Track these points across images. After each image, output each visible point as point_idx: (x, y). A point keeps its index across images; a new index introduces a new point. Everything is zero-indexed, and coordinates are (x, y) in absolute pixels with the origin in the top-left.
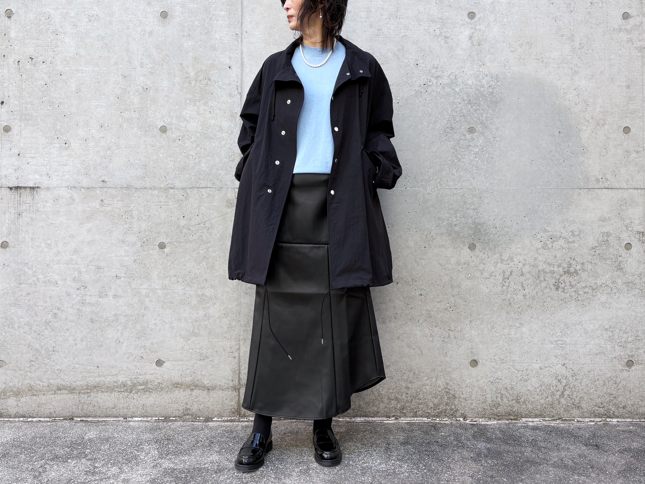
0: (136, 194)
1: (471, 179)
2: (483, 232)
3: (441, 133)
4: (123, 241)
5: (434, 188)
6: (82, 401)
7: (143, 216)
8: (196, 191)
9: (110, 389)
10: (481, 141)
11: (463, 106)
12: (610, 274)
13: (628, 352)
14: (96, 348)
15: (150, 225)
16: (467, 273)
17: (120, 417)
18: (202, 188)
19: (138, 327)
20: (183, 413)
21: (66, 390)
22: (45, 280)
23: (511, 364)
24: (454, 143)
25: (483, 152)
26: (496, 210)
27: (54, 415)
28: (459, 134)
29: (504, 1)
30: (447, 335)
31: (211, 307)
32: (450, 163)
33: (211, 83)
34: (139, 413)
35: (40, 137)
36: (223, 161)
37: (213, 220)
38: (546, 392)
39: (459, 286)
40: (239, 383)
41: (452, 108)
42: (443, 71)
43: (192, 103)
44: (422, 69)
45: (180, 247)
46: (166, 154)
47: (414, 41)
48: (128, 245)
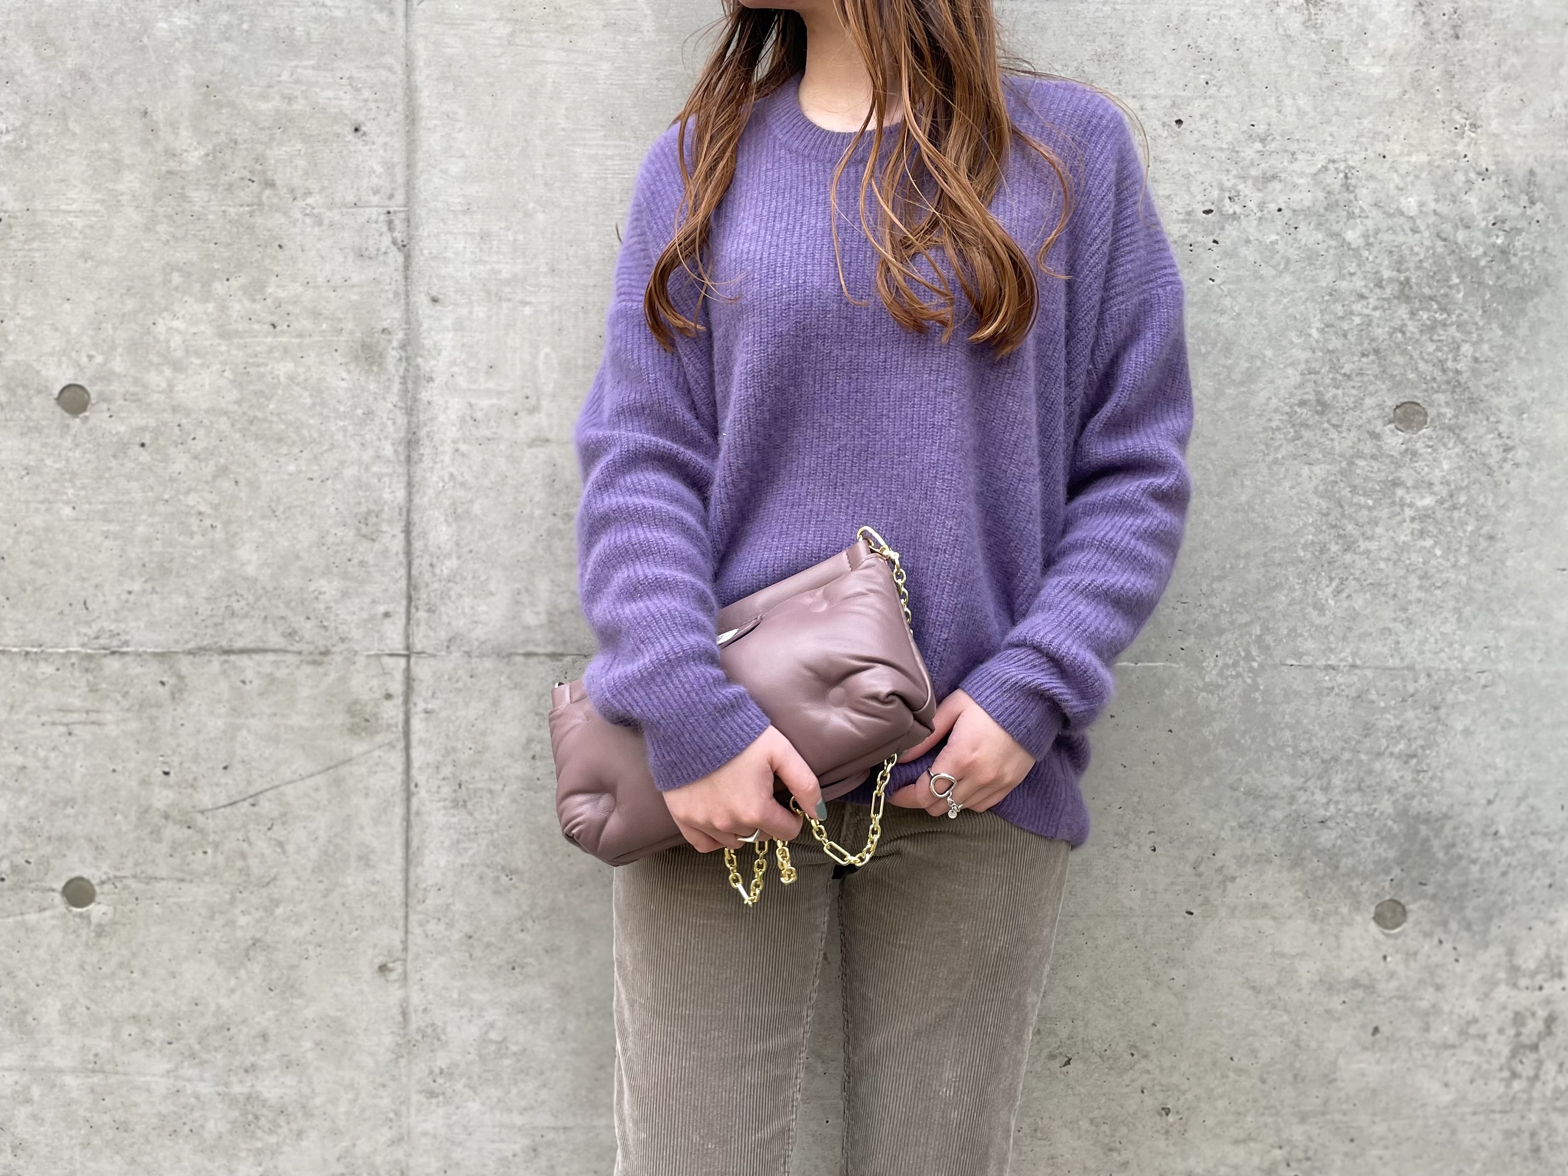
1: (1399, 627)
2: (1441, 855)
3: (1274, 424)
5: (1235, 665)
8: (215, 666)
10: (1446, 463)
11: (1375, 309)
15: (27, 807)
16: (1363, 1026)
18: (243, 651)
24: (1328, 471)
25: (1456, 514)
26: (1499, 761)
28: (1354, 434)
31: (286, 1149)
32: (1309, 556)
33: (275, 200)
36: (330, 539)
37: (289, 790)
39: (1326, 1076)
41: (1327, 317)
42: (1293, 154)
43: (197, 287)
44: (1203, 142)
45: (152, 898)
46: (86, 506)
47: (1169, 19)
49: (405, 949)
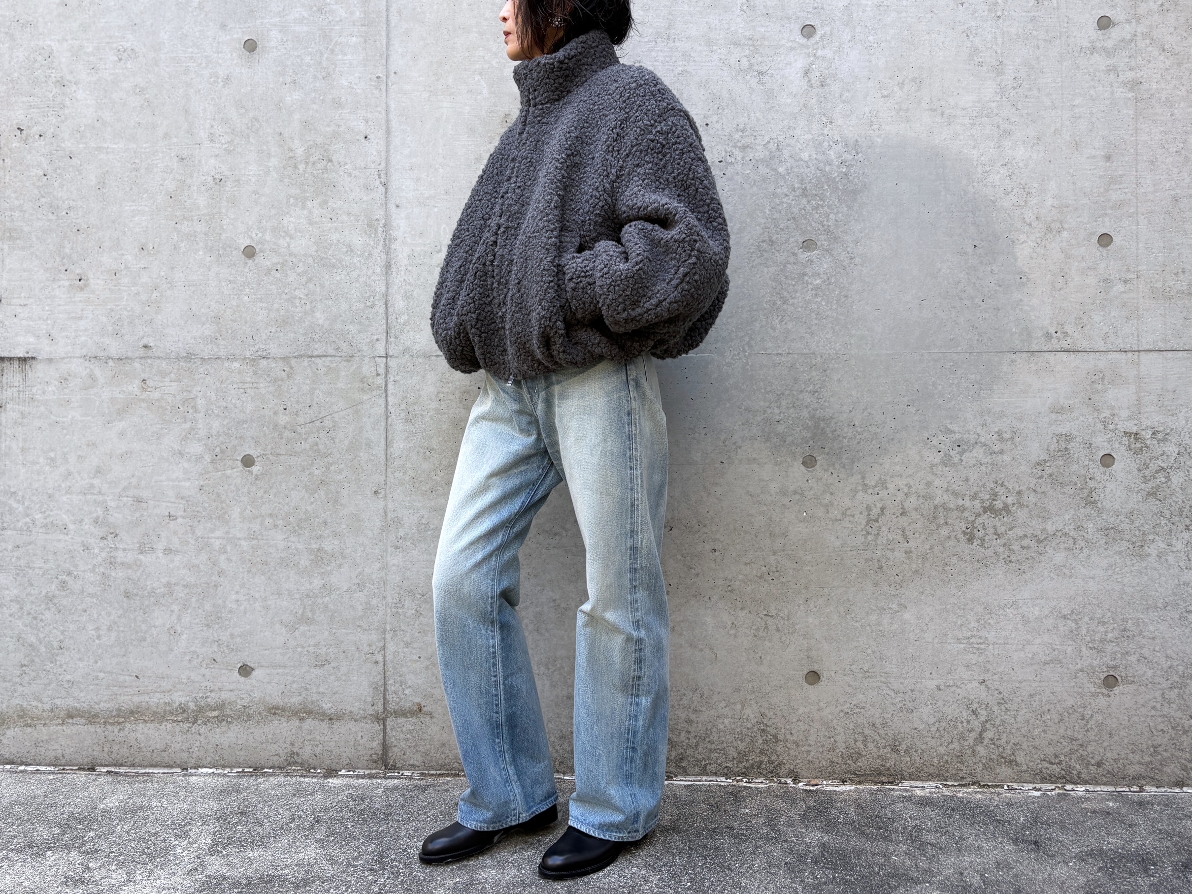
0: (202, 369)
1: (808, 336)
2: (830, 435)
4: (180, 453)
5: (739, 354)
6: (111, 738)
7: (214, 408)
8: (306, 363)
9: (159, 717)
10: (826, 265)
11: (792, 200)
12: (1072, 512)
13: (1107, 659)
14: (134, 643)
15: (227, 424)
16: (799, 511)
17: (176, 767)
18: (317, 356)
19: (208, 606)
20: (287, 760)
21: (82, 717)
22: (45, 522)
23: (883, 679)
24: (775, 270)
25: (830, 286)
26: (854, 393)
27: (63, 762)
28: (786, 253)
29: (870, 3)
30: (763, 624)
31: (334, 572)
32: (768, 306)
33: (332, 167)
34: (209, 759)
35: (36, 269)
36: (354, 308)
37: (336, 415)
38: (948, 733)
39: (784, 533)
40: (385, 709)
41: (772, 204)
42: (755, 136)
43: (300, 204)
45: (279, 463)
46: (254, 296)
48: (189, 460)
49: (386, 484)
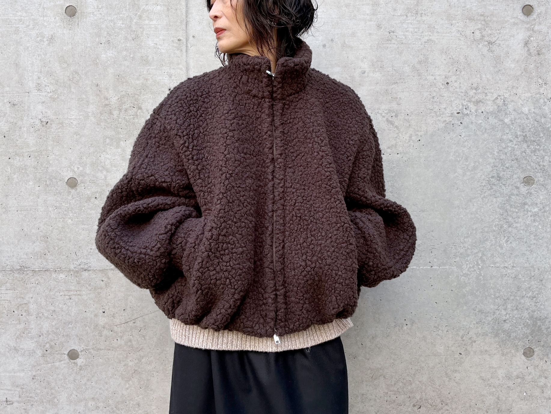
0: (33, 280)
1: (528, 253)
2: (545, 331)
3: (483, 184)
4: (15, 349)
5: (473, 267)
7: (44, 311)
10: (542, 197)
11: (516, 145)
15: (56, 325)
16: (521, 392)
24: (502, 200)
25: (545, 213)
28: (510, 187)
32: (497, 229)
33: (142, 114)
37: (146, 317)
39: (509, 410)
41: (500, 148)
42: (486, 93)
43: (115, 143)
44: (455, 90)
45: (99, 356)
46: (76, 219)
47: (443, 49)
48: (23, 355)
